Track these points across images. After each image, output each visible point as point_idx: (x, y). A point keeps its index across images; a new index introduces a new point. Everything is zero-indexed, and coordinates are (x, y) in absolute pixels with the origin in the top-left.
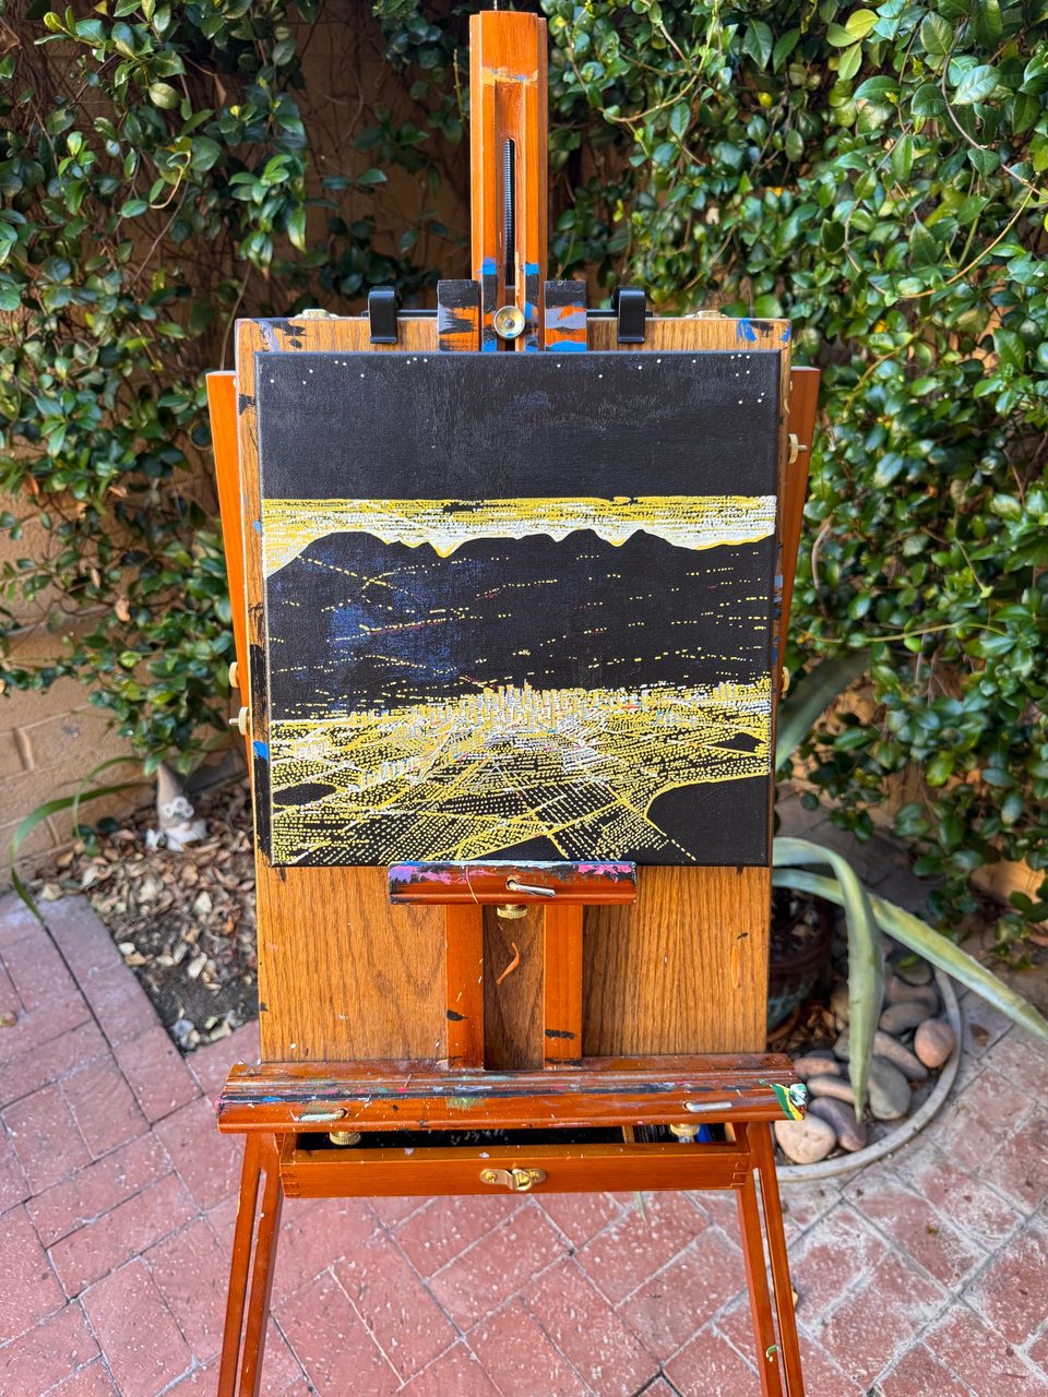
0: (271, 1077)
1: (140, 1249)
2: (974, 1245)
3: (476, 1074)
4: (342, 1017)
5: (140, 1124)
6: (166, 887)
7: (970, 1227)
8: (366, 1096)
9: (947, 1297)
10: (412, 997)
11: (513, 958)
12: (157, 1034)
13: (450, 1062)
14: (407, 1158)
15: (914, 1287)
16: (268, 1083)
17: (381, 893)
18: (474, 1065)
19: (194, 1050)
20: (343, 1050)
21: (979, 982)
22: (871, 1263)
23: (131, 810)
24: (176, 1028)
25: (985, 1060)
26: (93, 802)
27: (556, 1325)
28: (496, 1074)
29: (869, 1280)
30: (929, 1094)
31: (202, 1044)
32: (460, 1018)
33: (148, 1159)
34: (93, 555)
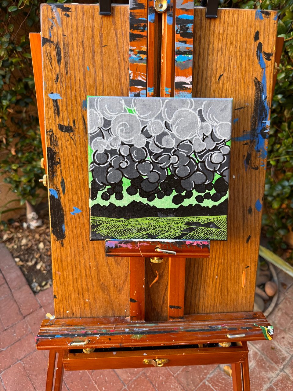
0: (59, 325)
1: (20, 358)
2: (286, 353)
3: (142, 323)
4: (87, 301)
5: (21, 317)
6: (29, 240)
7: (284, 347)
8: (98, 334)
9: (279, 370)
10: (115, 293)
11: (156, 277)
12: (27, 287)
13: (131, 318)
14: (114, 356)
15: (268, 367)
16: (58, 328)
17: (103, 252)
18: (141, 320)
19: (38, 292)
20: (88, 313)
21: (289, 271)
22: (255, 359)
23: (18, 216)
24: (33, 285)
25: (286, 294)
26: (6, 214)
27: (156, 382)
28: (150, 323)
29: (254, 365)
30: (270, 305)
31: (41, 290)
32: (135, 301)
33: (23, 328)
34: (4, 134)
